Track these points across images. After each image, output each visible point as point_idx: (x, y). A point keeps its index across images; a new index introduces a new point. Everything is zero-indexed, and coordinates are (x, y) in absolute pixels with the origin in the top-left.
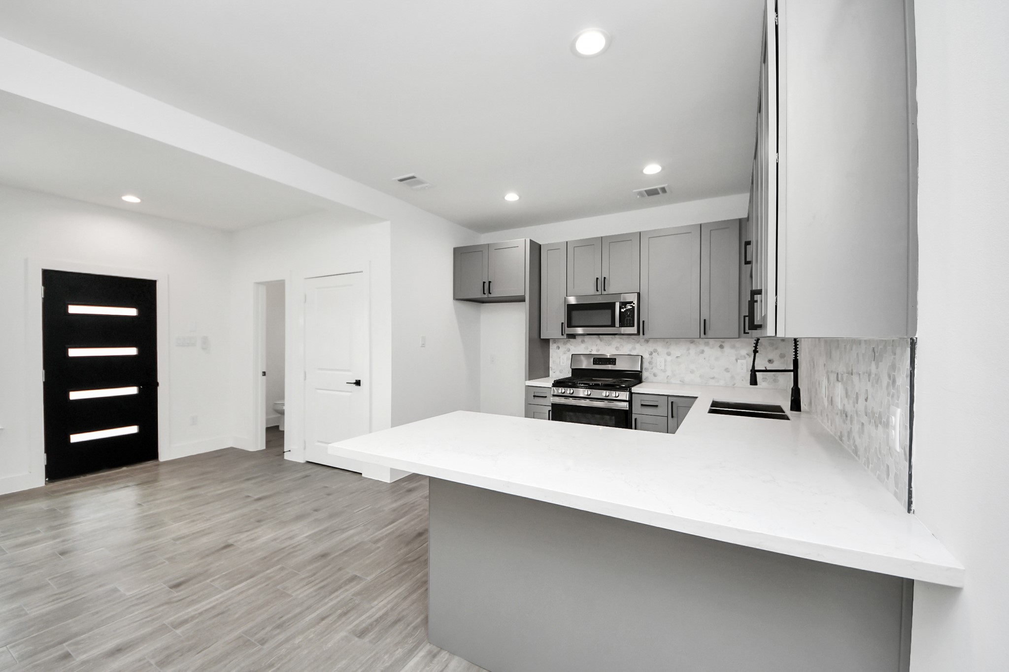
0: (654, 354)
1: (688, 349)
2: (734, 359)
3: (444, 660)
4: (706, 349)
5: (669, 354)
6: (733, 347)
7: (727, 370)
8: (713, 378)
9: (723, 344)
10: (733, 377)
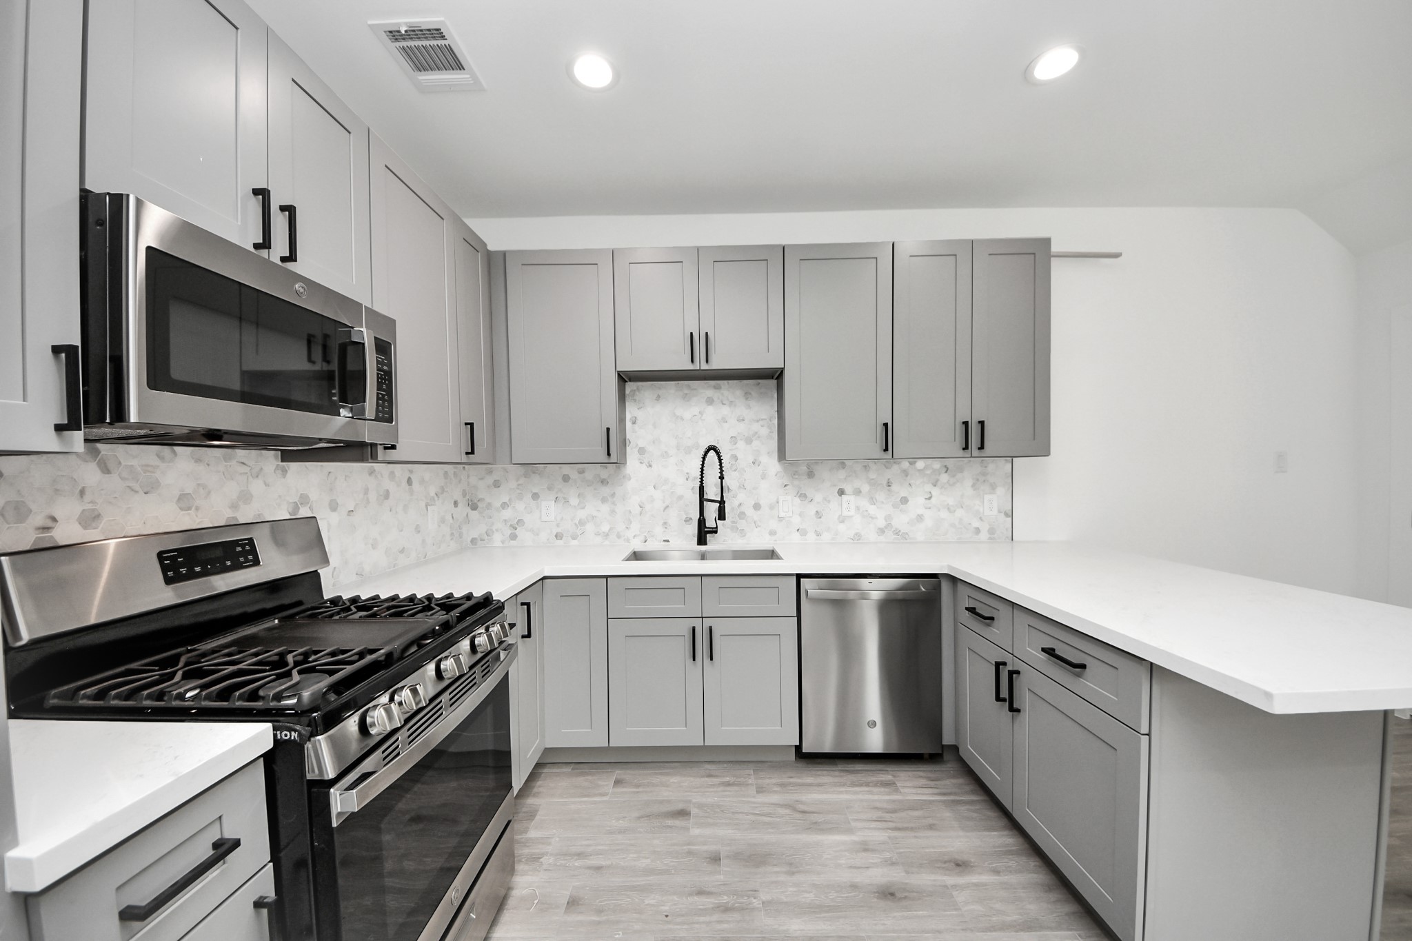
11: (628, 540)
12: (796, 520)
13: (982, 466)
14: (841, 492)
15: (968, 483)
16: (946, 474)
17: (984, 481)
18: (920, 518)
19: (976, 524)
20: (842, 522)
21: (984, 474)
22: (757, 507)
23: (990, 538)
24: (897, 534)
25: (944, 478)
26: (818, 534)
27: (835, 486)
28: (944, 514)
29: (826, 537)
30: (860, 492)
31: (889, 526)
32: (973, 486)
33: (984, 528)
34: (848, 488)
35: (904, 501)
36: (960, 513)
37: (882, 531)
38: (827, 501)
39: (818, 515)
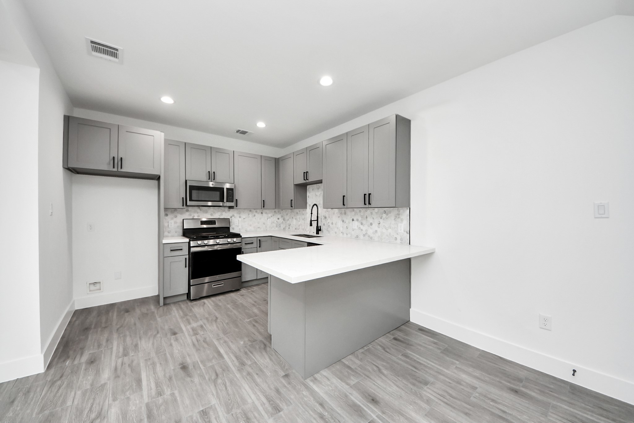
0: (233, 217)
1: (249, 214)
2: (266, 218)
3: (320, 376)
4: (256, 214)
5: (240, 217)
6: (266, 213)
7: (264, 224)
8: (259, 228)
9: (263, 212)
10: (266, 227)
11: (307, 231)
12: (341, 229)
13: (398, 211)
14: (353, 220)
15: (393, 218)
16: (385, 214)
17: (399, 217)
18: (376, 231)
19: (396, 236)
20: (353, 231)
21: (399, 214)
22: (332, 224)
23: (401, 243)
24: (369, 237)
25: (384, 215)
26: (347, 235)
27: (351, 217)
28: (384, 230)
29: (349, 235)
30: (358, 220)
31: (366, 233)
32: (394, 219)
33: (399, 238)
34: (355, 219)
35: (371, 224)
36: (390, 230)
37: (364, 235)
38: (349, 223)
39: (347, 228)
